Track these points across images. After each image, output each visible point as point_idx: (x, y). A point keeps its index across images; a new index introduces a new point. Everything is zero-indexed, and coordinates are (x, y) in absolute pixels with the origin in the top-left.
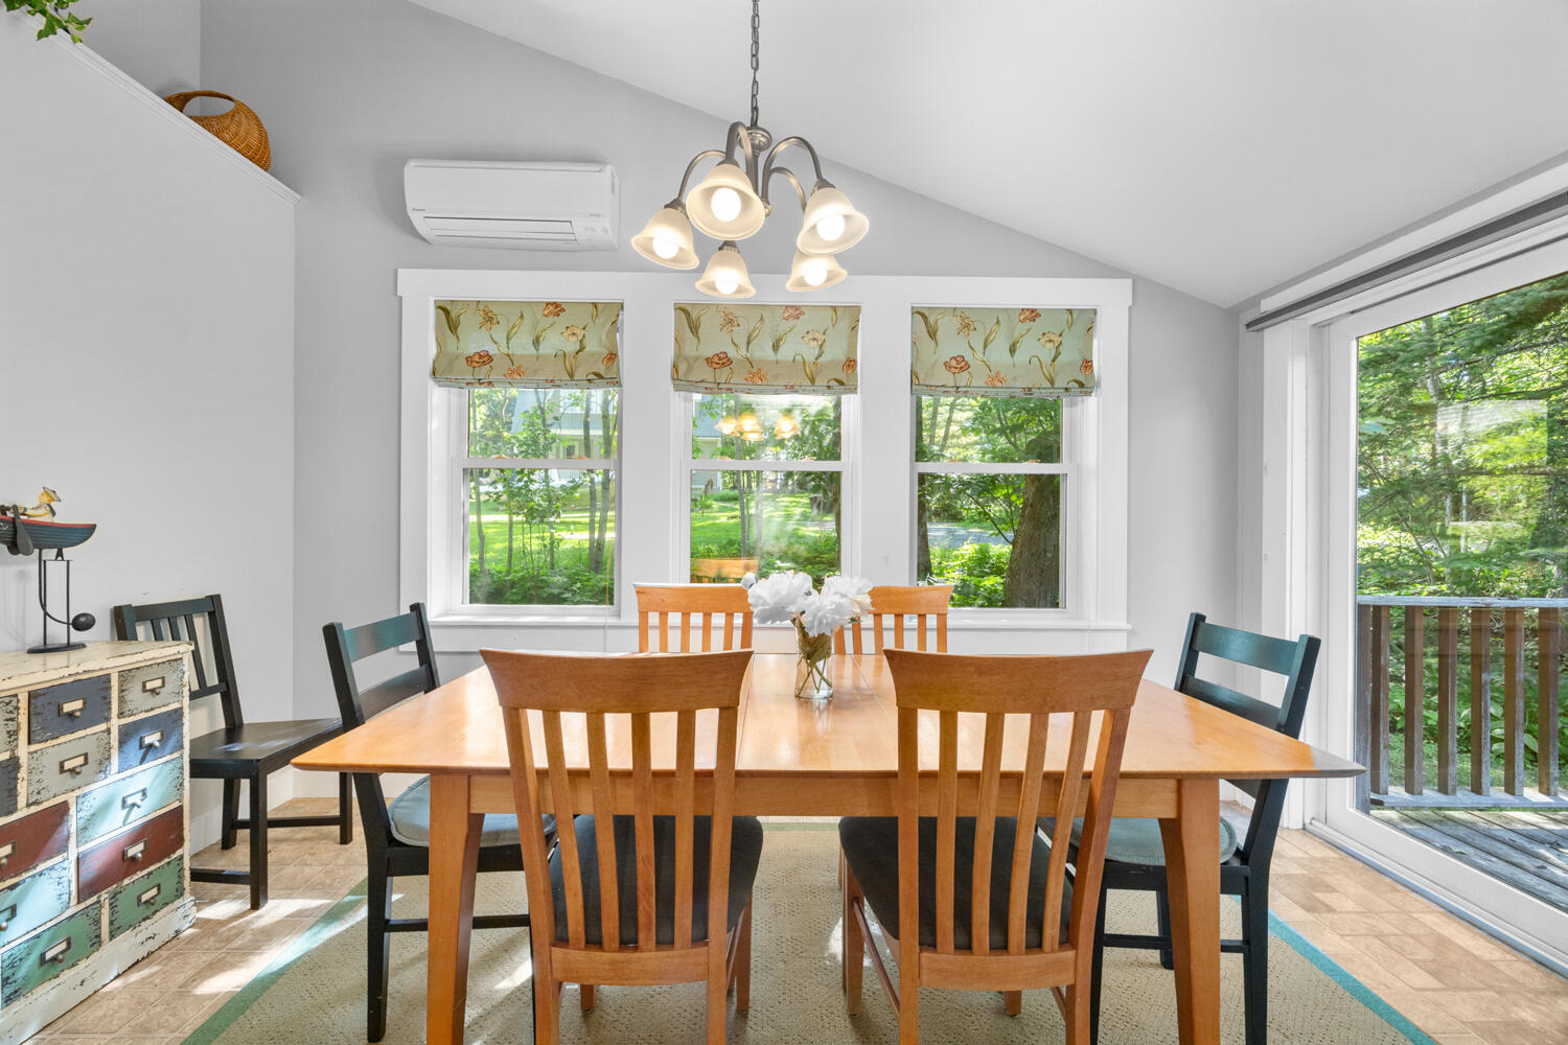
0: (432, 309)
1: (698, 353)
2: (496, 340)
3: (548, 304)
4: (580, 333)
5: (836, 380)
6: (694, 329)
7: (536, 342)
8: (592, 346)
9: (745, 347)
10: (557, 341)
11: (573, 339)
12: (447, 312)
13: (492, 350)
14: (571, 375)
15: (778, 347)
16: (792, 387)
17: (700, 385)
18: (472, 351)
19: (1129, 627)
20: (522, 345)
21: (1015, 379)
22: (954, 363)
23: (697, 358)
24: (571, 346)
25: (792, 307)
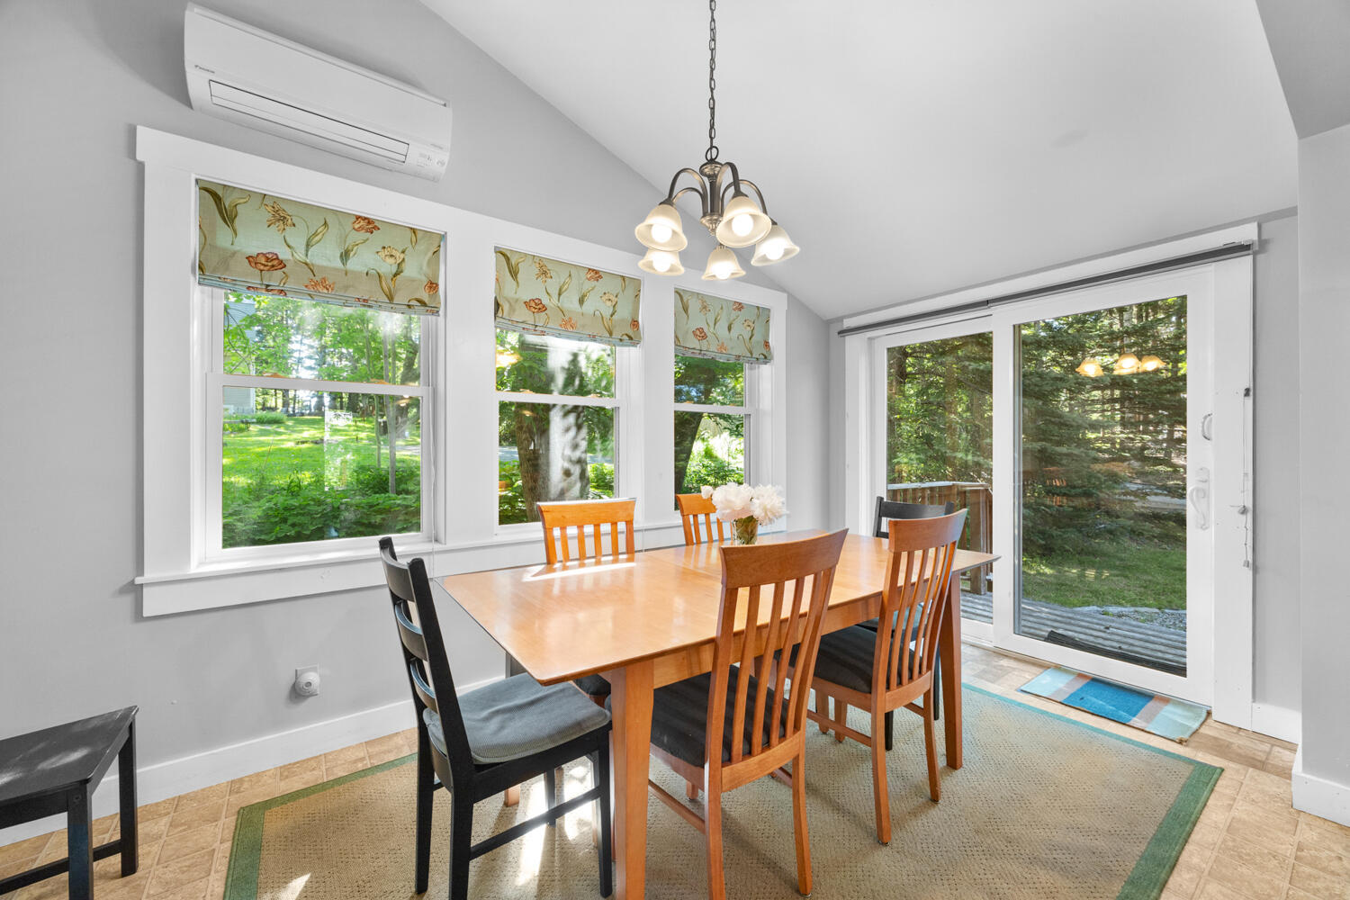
0: (194, 190)
1: (517, 296)
2: (290, 244)
3: (358, 218)
4: (400, 256)
5: (627, 335)
6: (514, 273)
7: (345, 256)
8: (410, 271)
9: (557, 296)
10: (367, 259)
11: (391, 261)
12: (217, 198)
13: (284, 254)
14: (391, 298)
15: (583, 301)
16: (594, 336)
17: (520, 325)
18: (253, 251)
19: (788, 512)
20: (325, 256)
21: (732, 348)
22: (698, 333)
23: (517, 300)
24: (388, 267)
25: (593, 270)
